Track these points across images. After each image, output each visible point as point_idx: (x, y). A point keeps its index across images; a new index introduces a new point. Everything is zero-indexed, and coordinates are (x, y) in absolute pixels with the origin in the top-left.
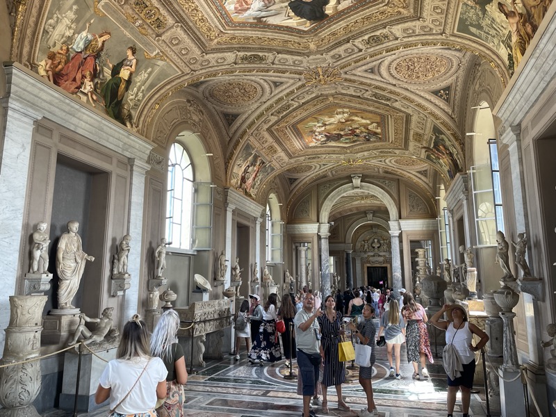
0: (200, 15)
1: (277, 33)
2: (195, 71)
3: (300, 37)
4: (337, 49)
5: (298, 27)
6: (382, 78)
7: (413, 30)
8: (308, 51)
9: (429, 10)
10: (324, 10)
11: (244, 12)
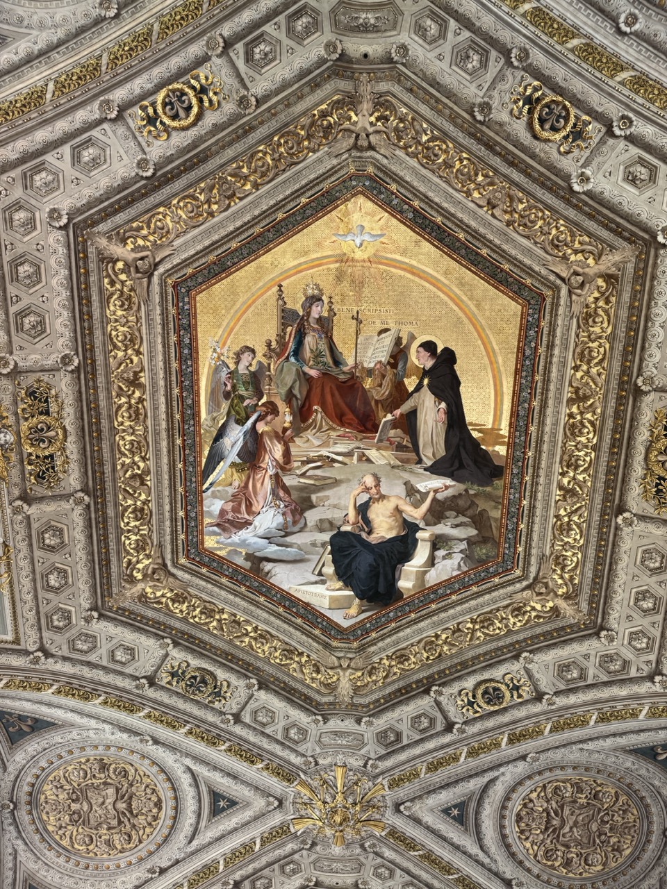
0: (143, 497)
1: (278, 616)
2: (48, 654)
3: (327, 646)
4: (397, 712)
5: (328, 614)
6: (482, 848)
7: (582, 669)
8: (331, 699)
9: (626, 603)
10: (397, 577)
11: (234, 530)
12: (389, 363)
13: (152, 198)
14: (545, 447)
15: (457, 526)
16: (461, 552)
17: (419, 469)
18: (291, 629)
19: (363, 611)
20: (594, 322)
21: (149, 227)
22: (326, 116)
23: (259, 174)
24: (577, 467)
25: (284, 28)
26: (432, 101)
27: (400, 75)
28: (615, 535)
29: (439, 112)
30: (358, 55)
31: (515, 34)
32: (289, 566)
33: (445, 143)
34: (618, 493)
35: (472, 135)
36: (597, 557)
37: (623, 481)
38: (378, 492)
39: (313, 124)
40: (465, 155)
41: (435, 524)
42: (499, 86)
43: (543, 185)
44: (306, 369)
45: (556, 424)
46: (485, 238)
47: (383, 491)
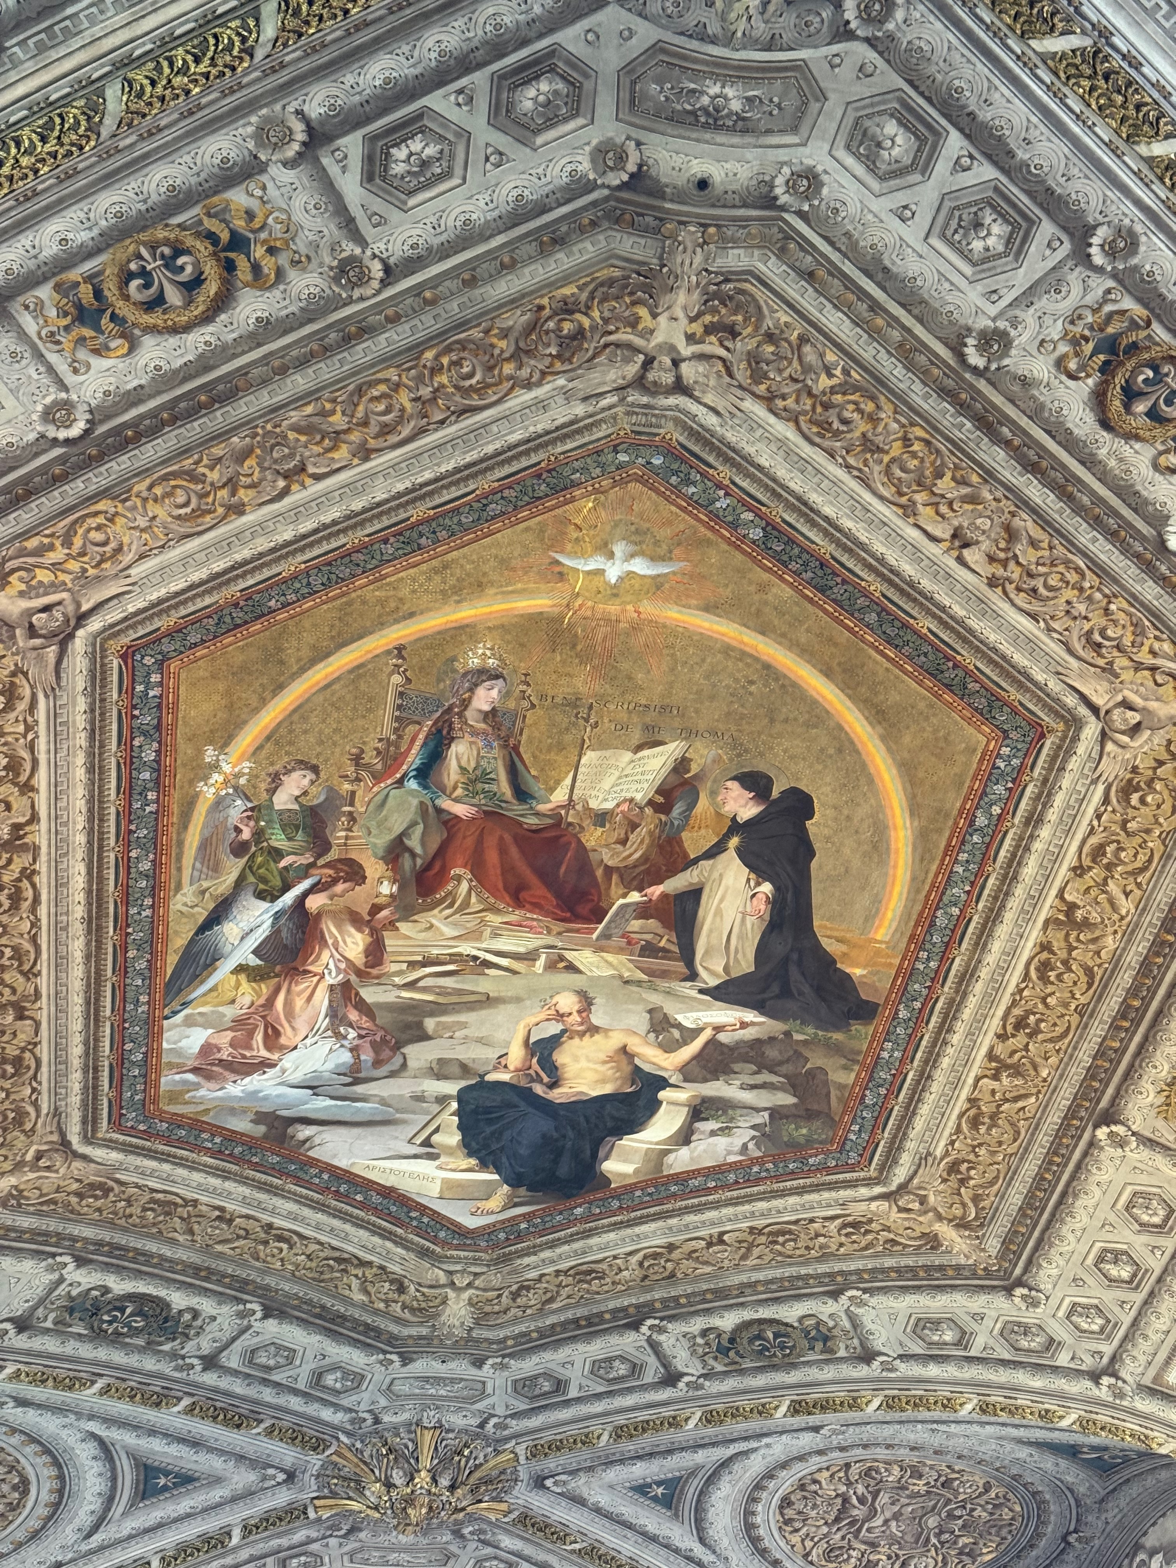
0: (21, 1038)
3: (424, 1253)
4: (564, 1353)
5: (438, 1206)
6: (702, 1540)
7: (964, 1333)
8: (424, 1331)
9: (1077, 1258)
10: (601, 1154)
11: (233, 1077)
12: (651, 803)
13: (79, 484)
14: (978, 988)
15: (753, 1087)
16: (753, 1127)
17: (688, 989)
18: (348, 1227)
19: (516, 1205)
20: (1142, 801)
21: (67, 543)
22: (571, 312)
23: (374, 429)
24: (1036, 1031)
25: (483, 103)
26: (862, 307)
27: (788, 237)
28: (1085, 1154)
29: (874, 334)
30: (681, 181)
31: (1113, 195)
32: (356, 1131)
33: (873, 398)
34: (1110, 1091)
35: (945, 393)
36: (1039, 1178)
37: (1127, 1075)
38: (585, 1021)
39: (532, 327)
40: (919, 432)
41: (705, 1080)
42: (1043, 303)
43: (1096, 523)
44: (446, 804)
45: (1012, 953)
46: (931, 599)
47: (595, 1020)
